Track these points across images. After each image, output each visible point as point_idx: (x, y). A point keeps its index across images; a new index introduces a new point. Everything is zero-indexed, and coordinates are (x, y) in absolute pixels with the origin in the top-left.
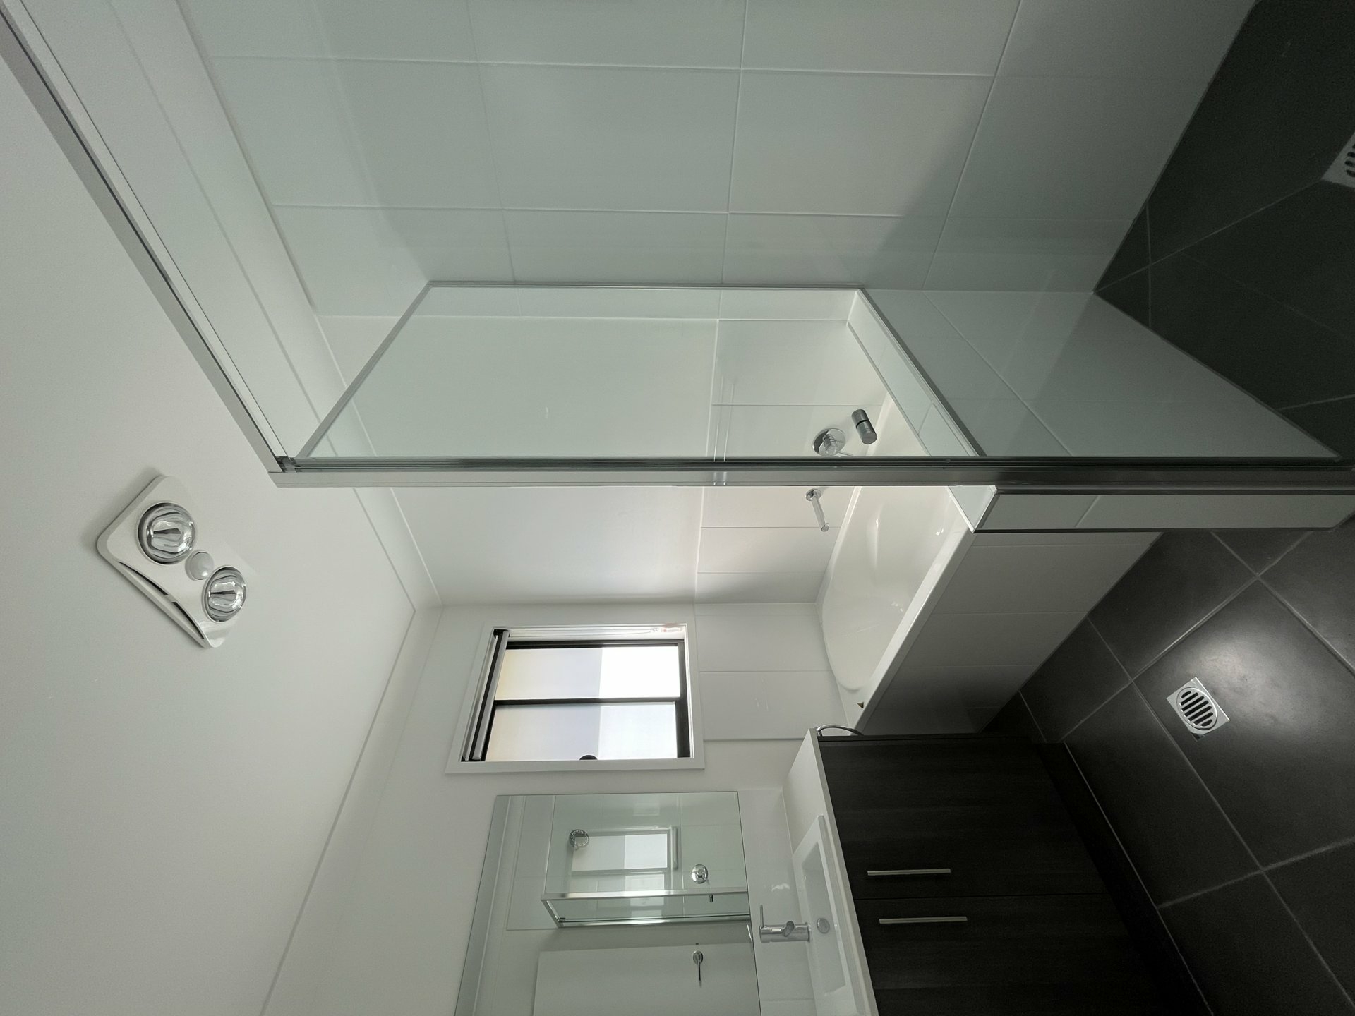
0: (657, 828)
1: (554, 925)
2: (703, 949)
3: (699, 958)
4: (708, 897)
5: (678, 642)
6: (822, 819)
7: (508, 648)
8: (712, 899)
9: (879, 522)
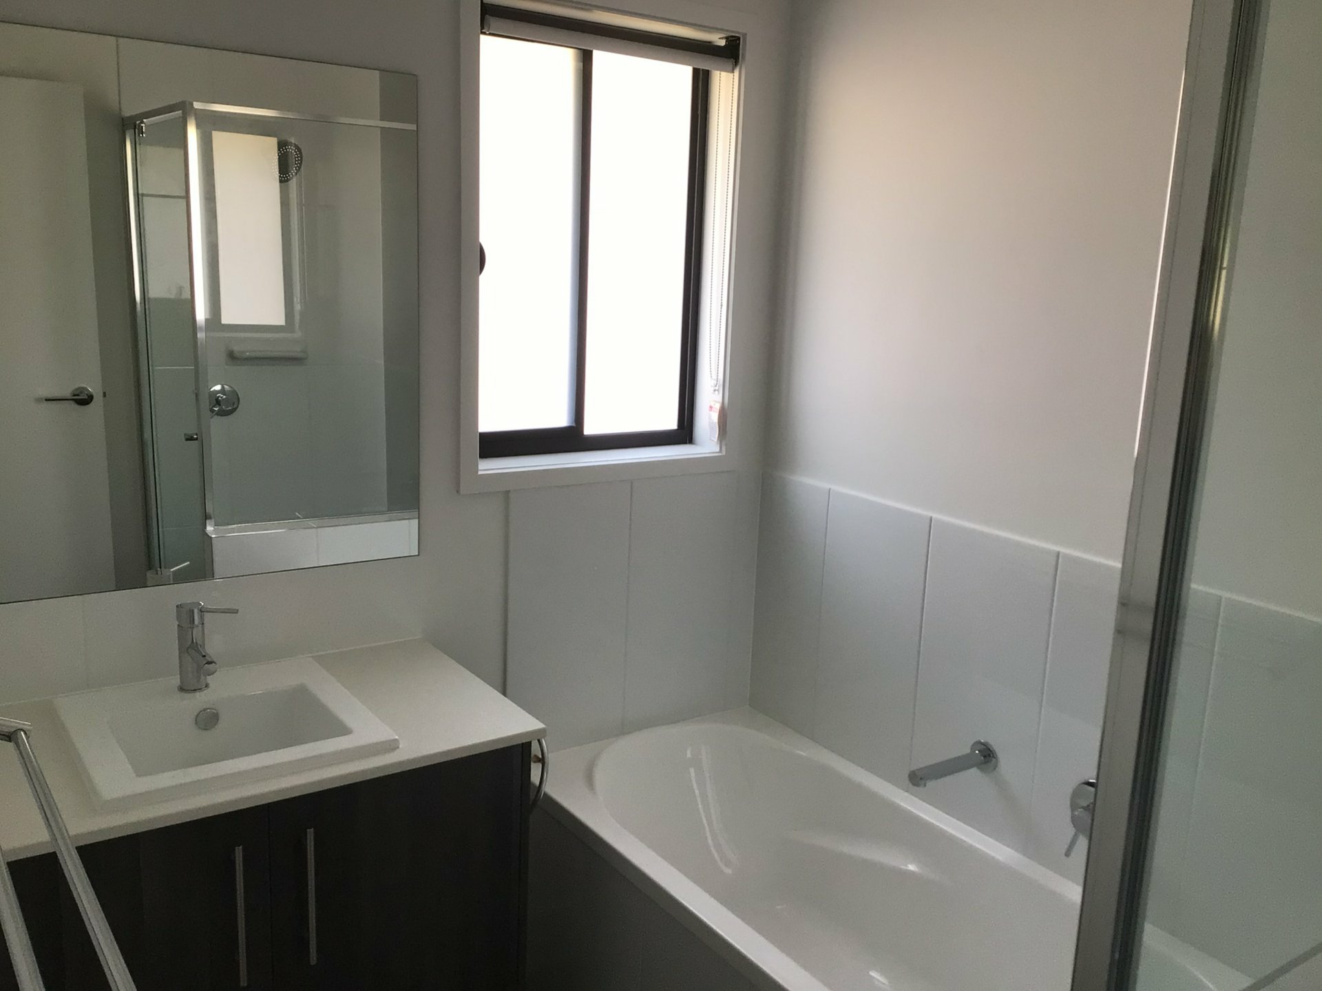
0: (298, 307)
1: (127, 113)
2: (97, 406)
3: (83, 399)
4: (191, 431)
5: (684, 432)
6: (391, 746)
7: (696, 72)
8: (190, 439)
9: (912, 873)
